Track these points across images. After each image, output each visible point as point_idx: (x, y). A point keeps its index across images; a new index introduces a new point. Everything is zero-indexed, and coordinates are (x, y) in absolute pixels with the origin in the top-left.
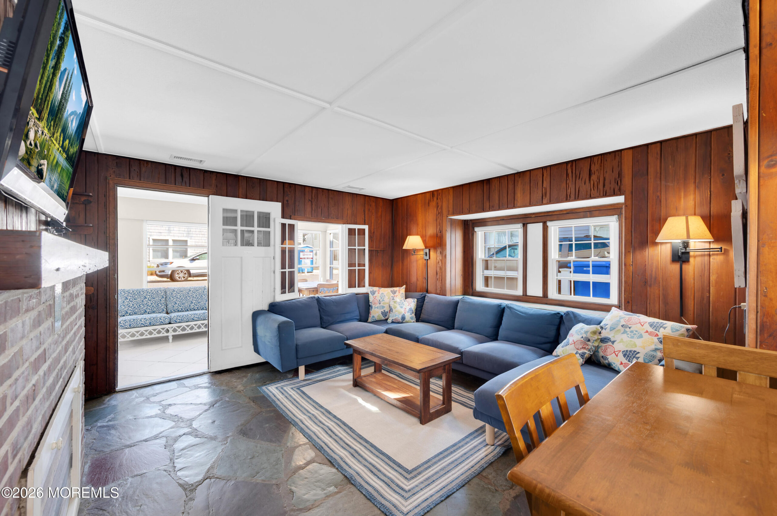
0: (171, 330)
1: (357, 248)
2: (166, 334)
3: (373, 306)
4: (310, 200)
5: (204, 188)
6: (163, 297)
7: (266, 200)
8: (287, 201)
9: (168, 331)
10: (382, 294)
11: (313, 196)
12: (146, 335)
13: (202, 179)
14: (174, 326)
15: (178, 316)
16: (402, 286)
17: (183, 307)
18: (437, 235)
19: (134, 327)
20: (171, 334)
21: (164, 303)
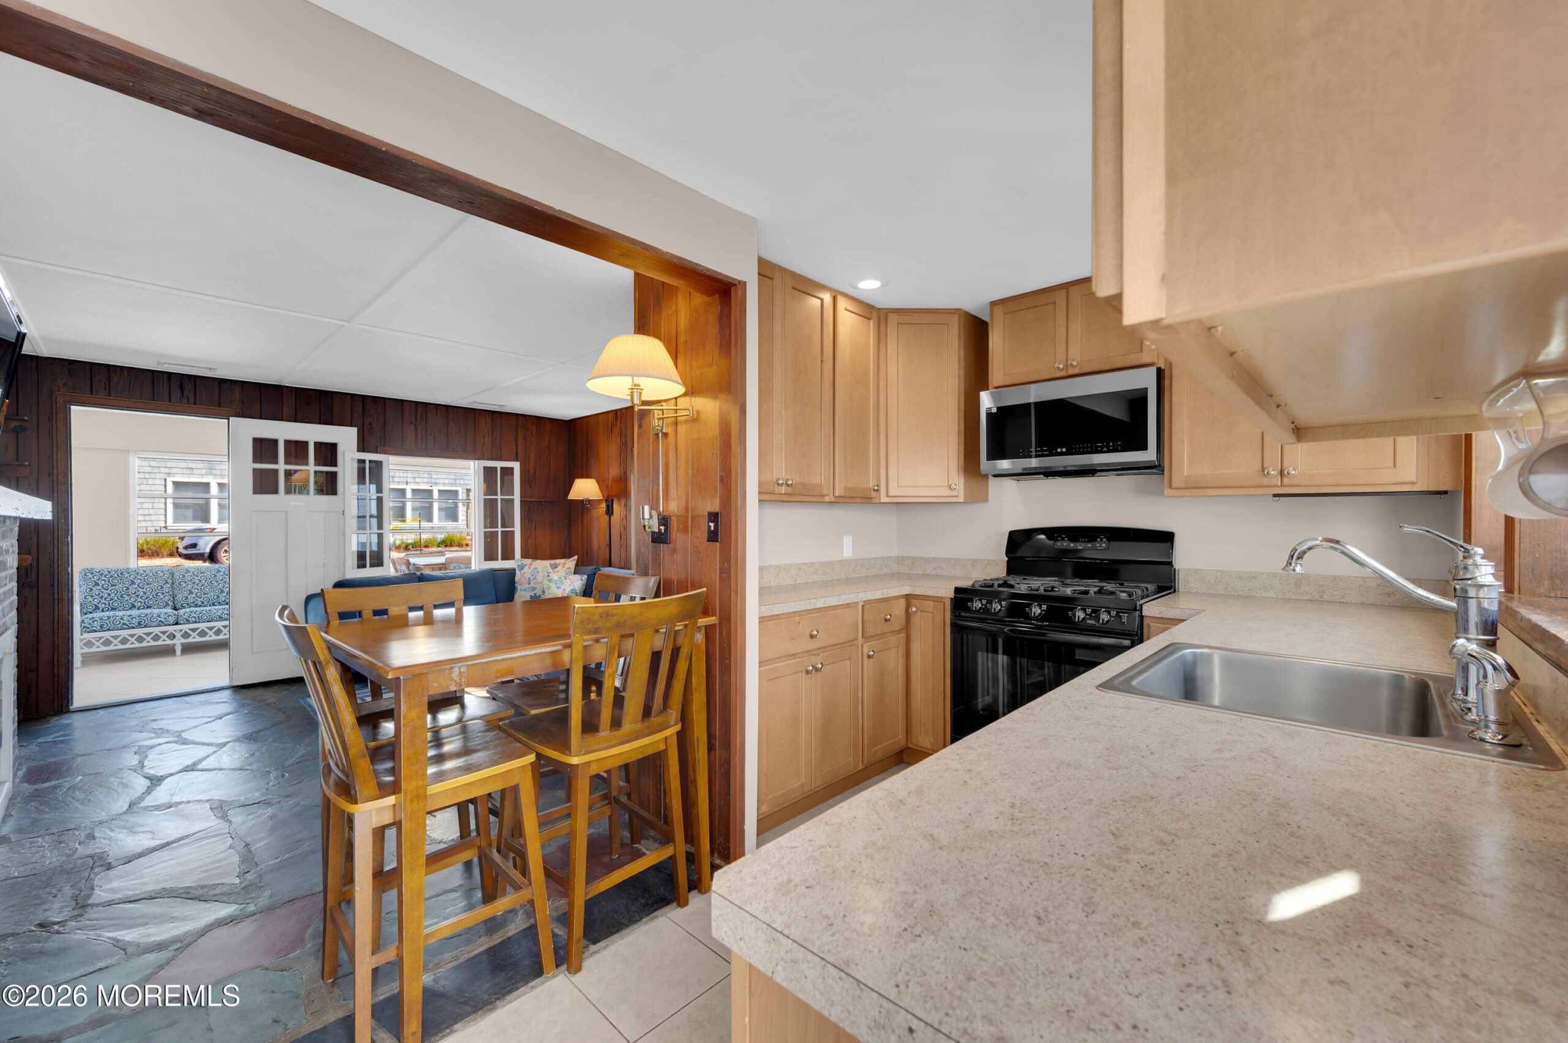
0: (178, 635)
1: (499, 497)
2: (169, 642)
3: (519, 587)
4: (413, 423)
5: (219, 406)
6: (167, 582)
7: (332, 424)
8: (370, 424)
9: (172, 636)
10: (536, 568)
11: (418, 416)
12: (132, 643)
13: (217, 391)
14: (186, 627)
15: (191, 612)
16: (570, 558)
17: (204, 598)
18: (621, 477)
19: (109, 630)
20: (178, 642)
21: (169, 592)
